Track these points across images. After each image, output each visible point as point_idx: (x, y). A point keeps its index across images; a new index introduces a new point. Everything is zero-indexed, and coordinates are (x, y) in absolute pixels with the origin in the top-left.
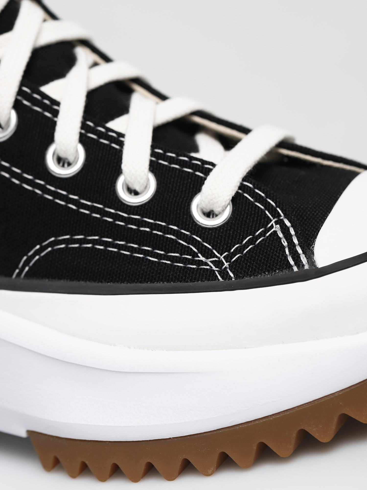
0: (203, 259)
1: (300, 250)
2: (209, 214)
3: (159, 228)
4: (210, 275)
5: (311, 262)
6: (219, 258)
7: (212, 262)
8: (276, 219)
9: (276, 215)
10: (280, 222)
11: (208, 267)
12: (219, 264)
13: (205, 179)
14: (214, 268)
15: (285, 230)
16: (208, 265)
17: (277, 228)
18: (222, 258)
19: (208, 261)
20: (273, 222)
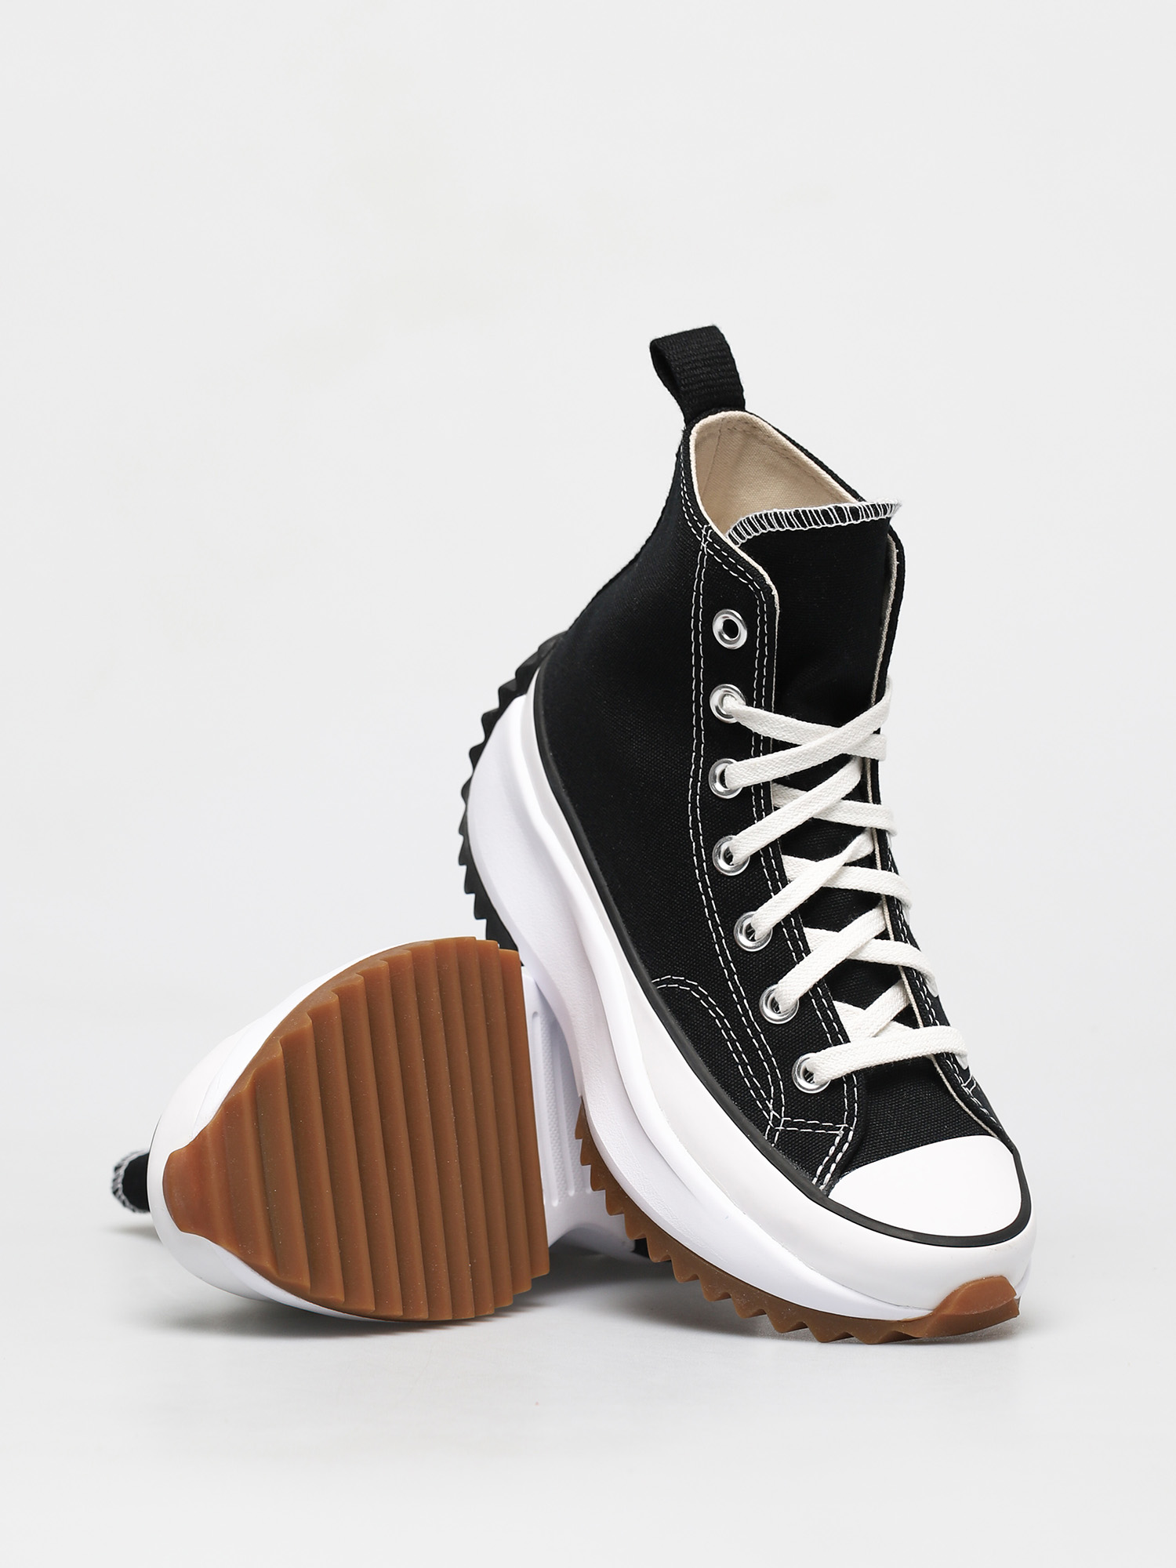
0: (771, 1106)
2: (808, 1075)
3: (765, 1052)
4: (762, 1124)
5: (830, 1187)
6: (781, 1117)
7: (774, 1116)
8: (847, 1125)
9: (849, 1123)
10: (847, 1131)
11: (768, 1117)
12: (776, 1121)
13: (830, 1046)
14: (770, 1123)
15: (844, 1139)
16: (769, 1116)
17: (841, 1133)
18: (783, 1119)
19: (773, 1113)
20: (843, 1126)
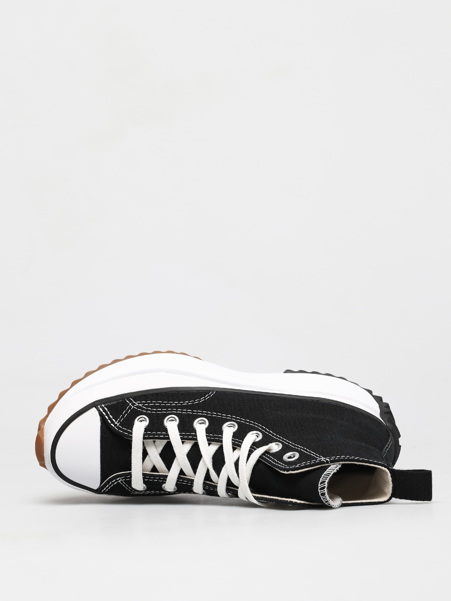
0: (140, 405)
1: (104, 413)
3: (159, 411)
4: (136, 399)
5: (99, 411)
7: (136, 404)
9: (118, 428)
10: (116, 425)
12: (133, 404)
14: (134, 402)
15: (113, 422)
16: (137, 403)
18: (133, 407)
19: (137, 404)
20: (118, 424)
